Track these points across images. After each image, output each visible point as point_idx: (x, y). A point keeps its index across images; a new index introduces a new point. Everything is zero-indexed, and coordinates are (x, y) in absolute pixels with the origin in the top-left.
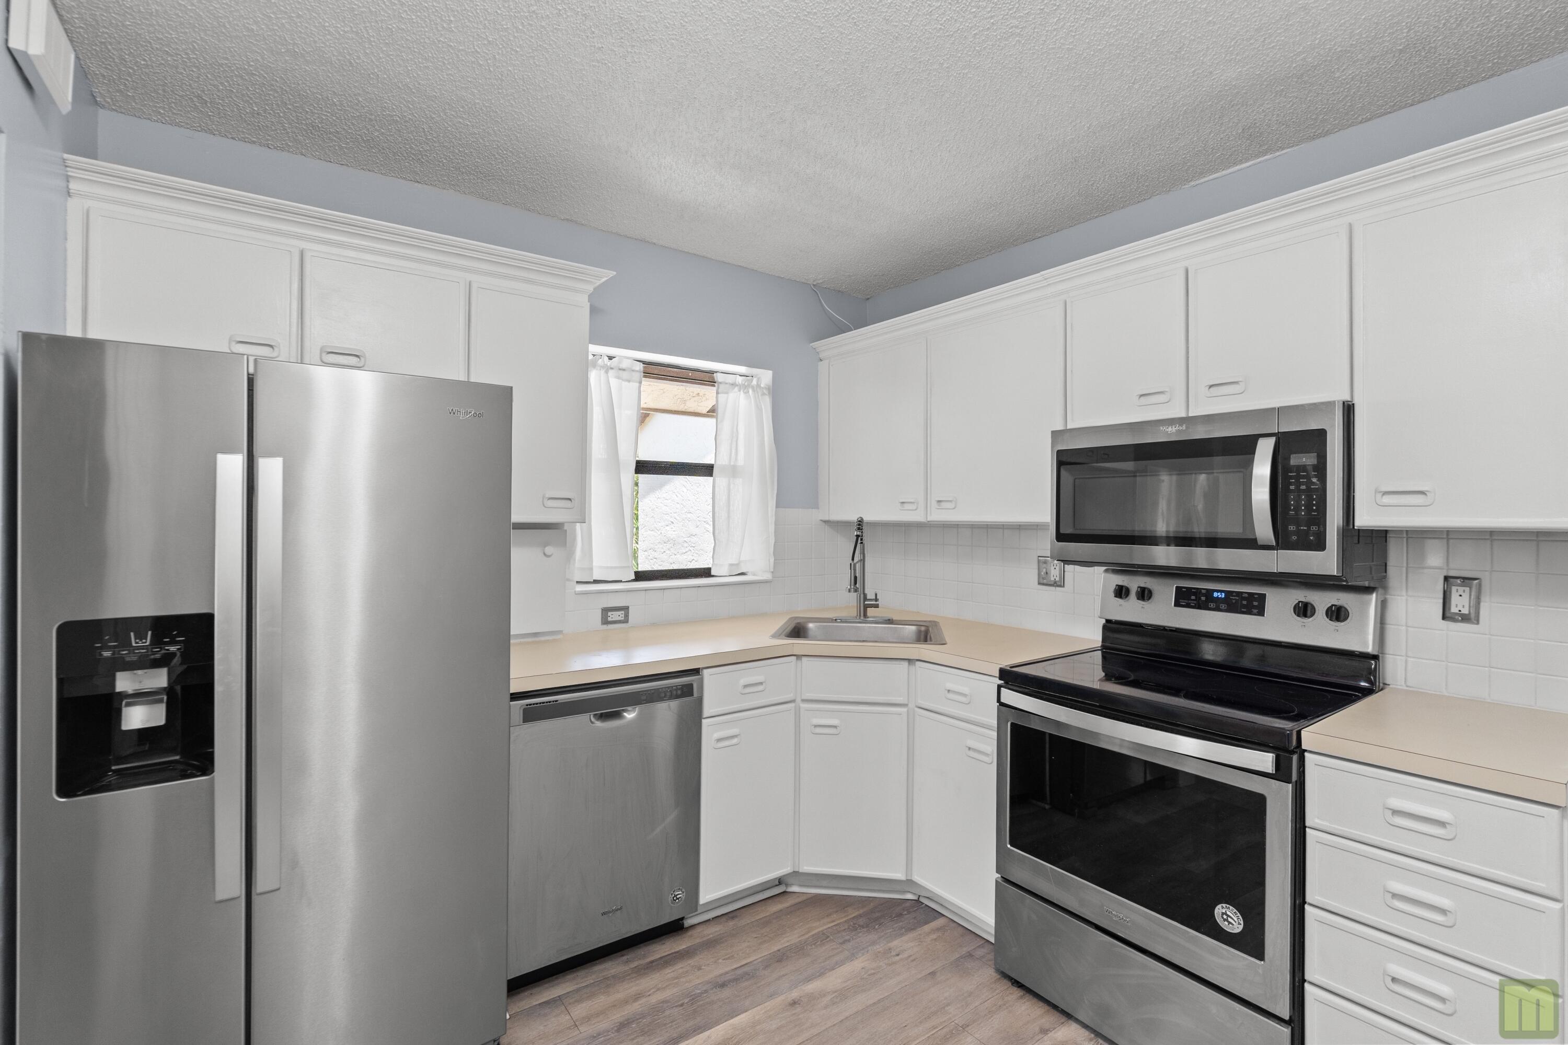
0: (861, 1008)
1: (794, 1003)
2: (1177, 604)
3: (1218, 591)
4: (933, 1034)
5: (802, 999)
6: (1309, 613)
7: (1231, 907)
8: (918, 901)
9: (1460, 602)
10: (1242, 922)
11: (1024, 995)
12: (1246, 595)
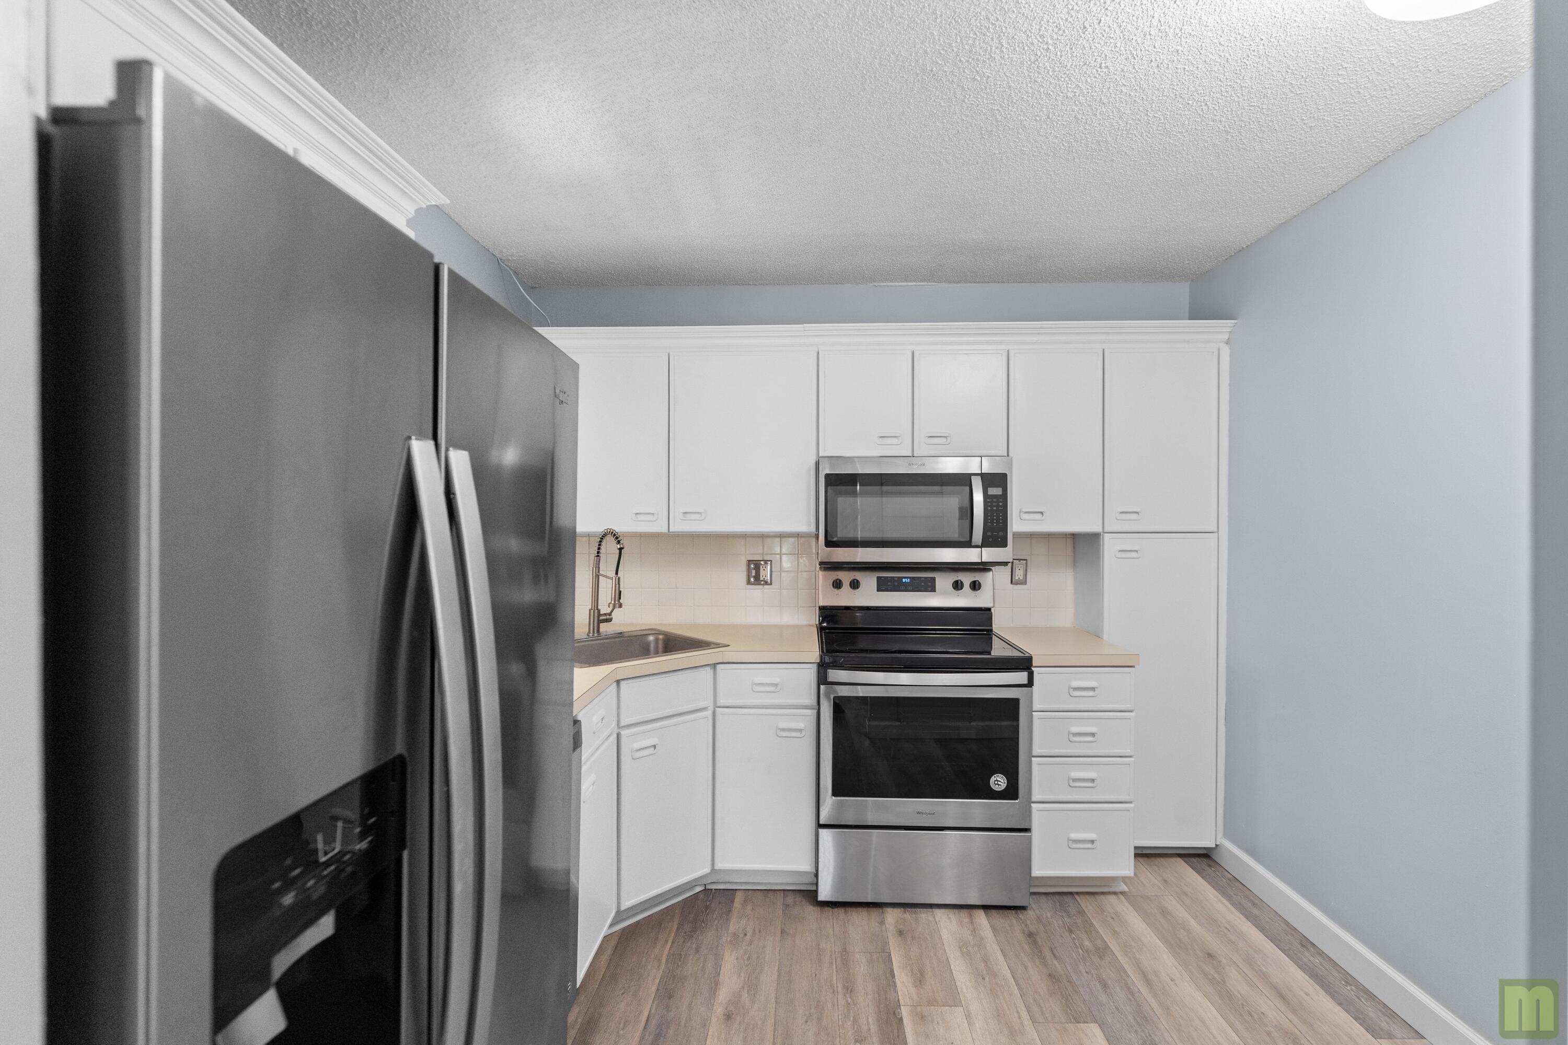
0: (775, 985)
1: (728, 1016)
2: (879, 590)
3: (905, 578)
4: (836, 968)
5: (728, 1009)
6: (959, 587)
7: (1000, 775)
8: (705, 890)
9: (1019, 574)
10: (1006, 782)
11: (845, 910)
12: (923, 579)
